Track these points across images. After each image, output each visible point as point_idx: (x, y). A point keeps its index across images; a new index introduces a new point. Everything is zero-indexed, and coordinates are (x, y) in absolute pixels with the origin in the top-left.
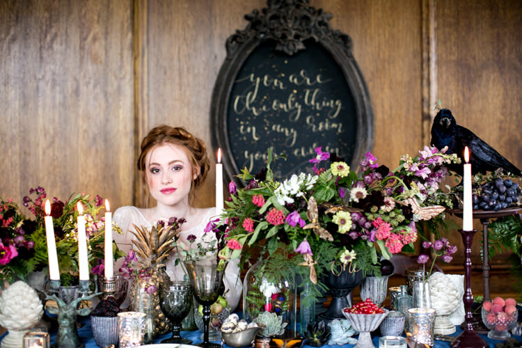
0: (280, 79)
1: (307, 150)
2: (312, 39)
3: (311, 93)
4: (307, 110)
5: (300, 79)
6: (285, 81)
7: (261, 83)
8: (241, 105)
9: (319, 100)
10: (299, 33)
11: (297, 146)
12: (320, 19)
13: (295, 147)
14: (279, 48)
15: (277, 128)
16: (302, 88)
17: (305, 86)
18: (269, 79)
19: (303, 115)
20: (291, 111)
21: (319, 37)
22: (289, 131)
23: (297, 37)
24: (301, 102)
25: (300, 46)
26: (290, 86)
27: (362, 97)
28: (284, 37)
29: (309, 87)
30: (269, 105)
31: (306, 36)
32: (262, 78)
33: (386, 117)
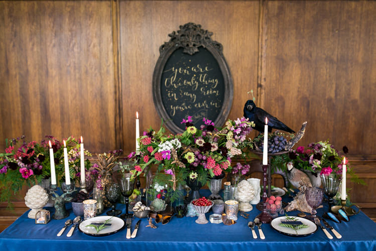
0: (187, 69)
1: (201, 104)
2: (202, 47)
3: (203, 76)
4: (201, 84)
5: (197, 69)
6: (190, 70)
7: (178, 72)
8: (168, 83)
9: (207, 79)
10: (195, 43)
11: (197, 102)
12: (206, 36)
13: (195, 103)
14: (185, 51)
15: (186, 94)
16: (198, 73)
17: (200, 73)
18: (182, 69)
19: (199, 87)
20: (193, 85)
21: (206, 45)
22: (192, 95)
23: (194, 45)
24: (198, 81)
25: (196, 50)
26: (192, 73)
27: (227, 75)
28: (188, 45)
29: (202, 73)
30: (182, 83)
31: (198, 45)
32: (178, 69)
33: (239, 85)
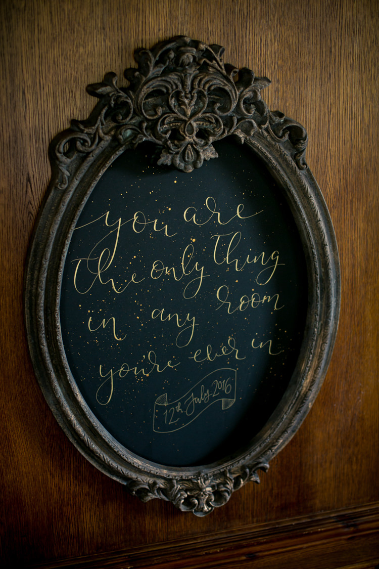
0: (162, 219)
1: (216, 349)
2: (233, 138)
3: (225, 241)
4: (217, 274)
5: (203, 215)
6: (174, 220)
7: (126, 228)
8: (86, 277)
9: (238, 253)
10: (206, 125)
11: (199, 343)
12: (248, 94)
13: (193, 348)
14: (165, 160)
15: (159, 314)
16: (206, 233)
17: (215, 228)
18: (140, 218)
19: (209, 286)
20: (187, 279)
21: (247, 132)
22: (183, 317)
23: (203, 134)
24: (205, 260)
25: (209, 153)
26: (183, 231)
27: (323, 246)
28: (176, 135)
29: (221, 230)
30: (143, 272)
31: (220, 133)
32: (127, 217)
